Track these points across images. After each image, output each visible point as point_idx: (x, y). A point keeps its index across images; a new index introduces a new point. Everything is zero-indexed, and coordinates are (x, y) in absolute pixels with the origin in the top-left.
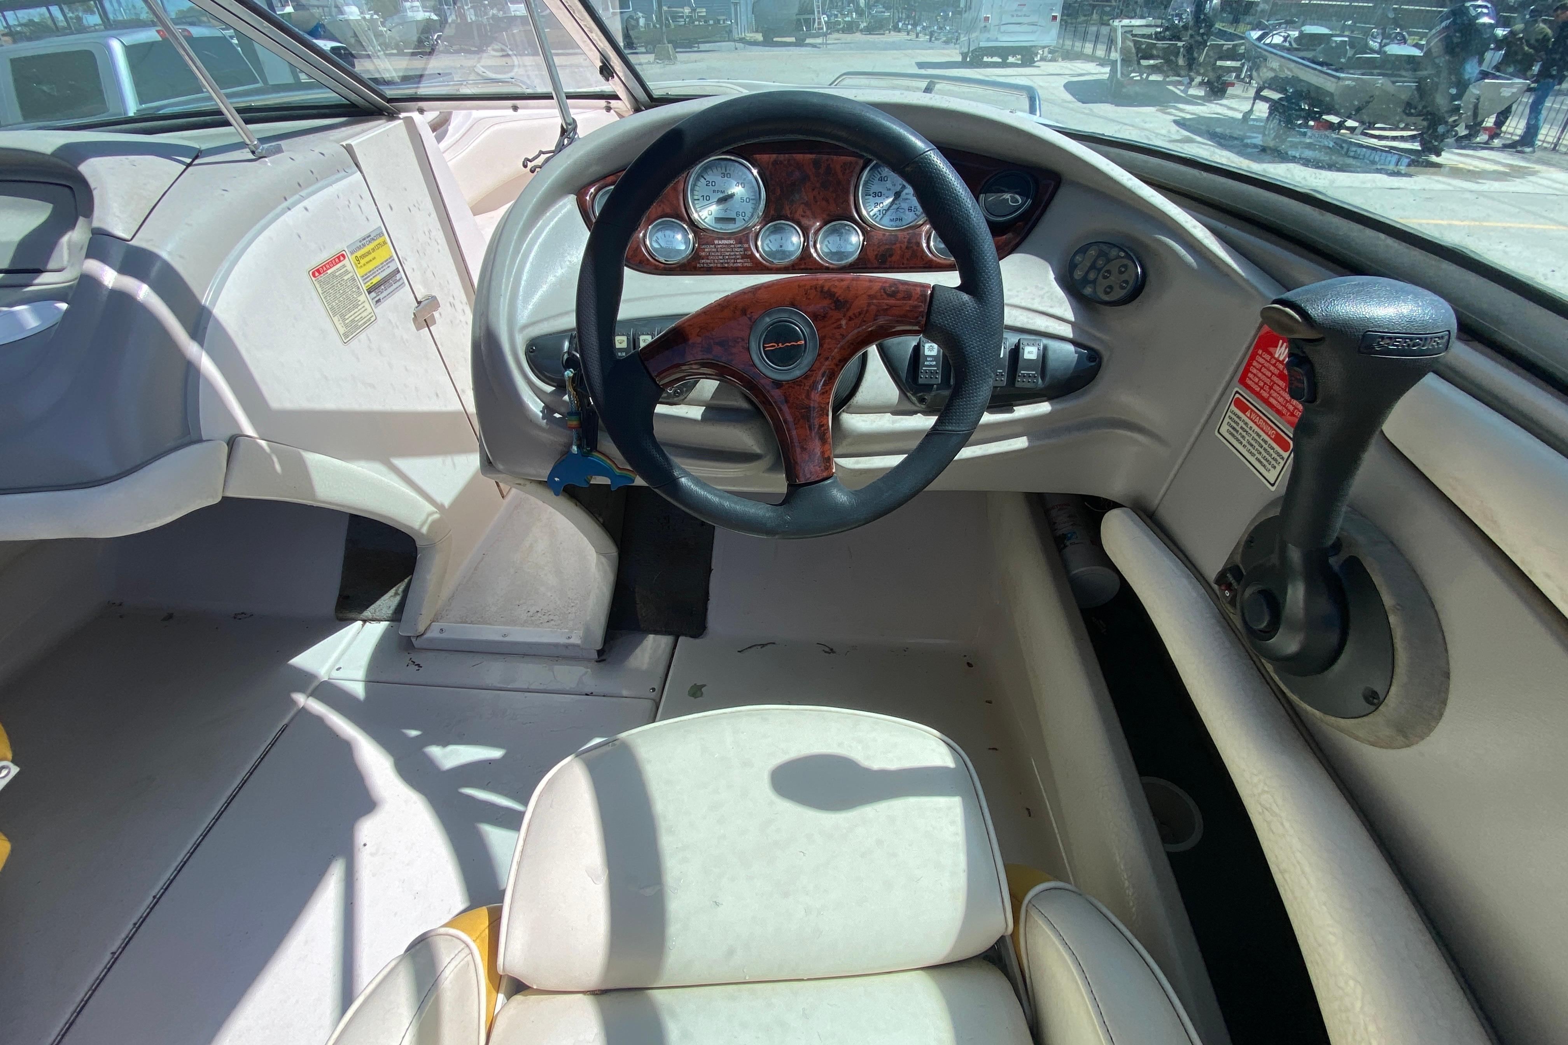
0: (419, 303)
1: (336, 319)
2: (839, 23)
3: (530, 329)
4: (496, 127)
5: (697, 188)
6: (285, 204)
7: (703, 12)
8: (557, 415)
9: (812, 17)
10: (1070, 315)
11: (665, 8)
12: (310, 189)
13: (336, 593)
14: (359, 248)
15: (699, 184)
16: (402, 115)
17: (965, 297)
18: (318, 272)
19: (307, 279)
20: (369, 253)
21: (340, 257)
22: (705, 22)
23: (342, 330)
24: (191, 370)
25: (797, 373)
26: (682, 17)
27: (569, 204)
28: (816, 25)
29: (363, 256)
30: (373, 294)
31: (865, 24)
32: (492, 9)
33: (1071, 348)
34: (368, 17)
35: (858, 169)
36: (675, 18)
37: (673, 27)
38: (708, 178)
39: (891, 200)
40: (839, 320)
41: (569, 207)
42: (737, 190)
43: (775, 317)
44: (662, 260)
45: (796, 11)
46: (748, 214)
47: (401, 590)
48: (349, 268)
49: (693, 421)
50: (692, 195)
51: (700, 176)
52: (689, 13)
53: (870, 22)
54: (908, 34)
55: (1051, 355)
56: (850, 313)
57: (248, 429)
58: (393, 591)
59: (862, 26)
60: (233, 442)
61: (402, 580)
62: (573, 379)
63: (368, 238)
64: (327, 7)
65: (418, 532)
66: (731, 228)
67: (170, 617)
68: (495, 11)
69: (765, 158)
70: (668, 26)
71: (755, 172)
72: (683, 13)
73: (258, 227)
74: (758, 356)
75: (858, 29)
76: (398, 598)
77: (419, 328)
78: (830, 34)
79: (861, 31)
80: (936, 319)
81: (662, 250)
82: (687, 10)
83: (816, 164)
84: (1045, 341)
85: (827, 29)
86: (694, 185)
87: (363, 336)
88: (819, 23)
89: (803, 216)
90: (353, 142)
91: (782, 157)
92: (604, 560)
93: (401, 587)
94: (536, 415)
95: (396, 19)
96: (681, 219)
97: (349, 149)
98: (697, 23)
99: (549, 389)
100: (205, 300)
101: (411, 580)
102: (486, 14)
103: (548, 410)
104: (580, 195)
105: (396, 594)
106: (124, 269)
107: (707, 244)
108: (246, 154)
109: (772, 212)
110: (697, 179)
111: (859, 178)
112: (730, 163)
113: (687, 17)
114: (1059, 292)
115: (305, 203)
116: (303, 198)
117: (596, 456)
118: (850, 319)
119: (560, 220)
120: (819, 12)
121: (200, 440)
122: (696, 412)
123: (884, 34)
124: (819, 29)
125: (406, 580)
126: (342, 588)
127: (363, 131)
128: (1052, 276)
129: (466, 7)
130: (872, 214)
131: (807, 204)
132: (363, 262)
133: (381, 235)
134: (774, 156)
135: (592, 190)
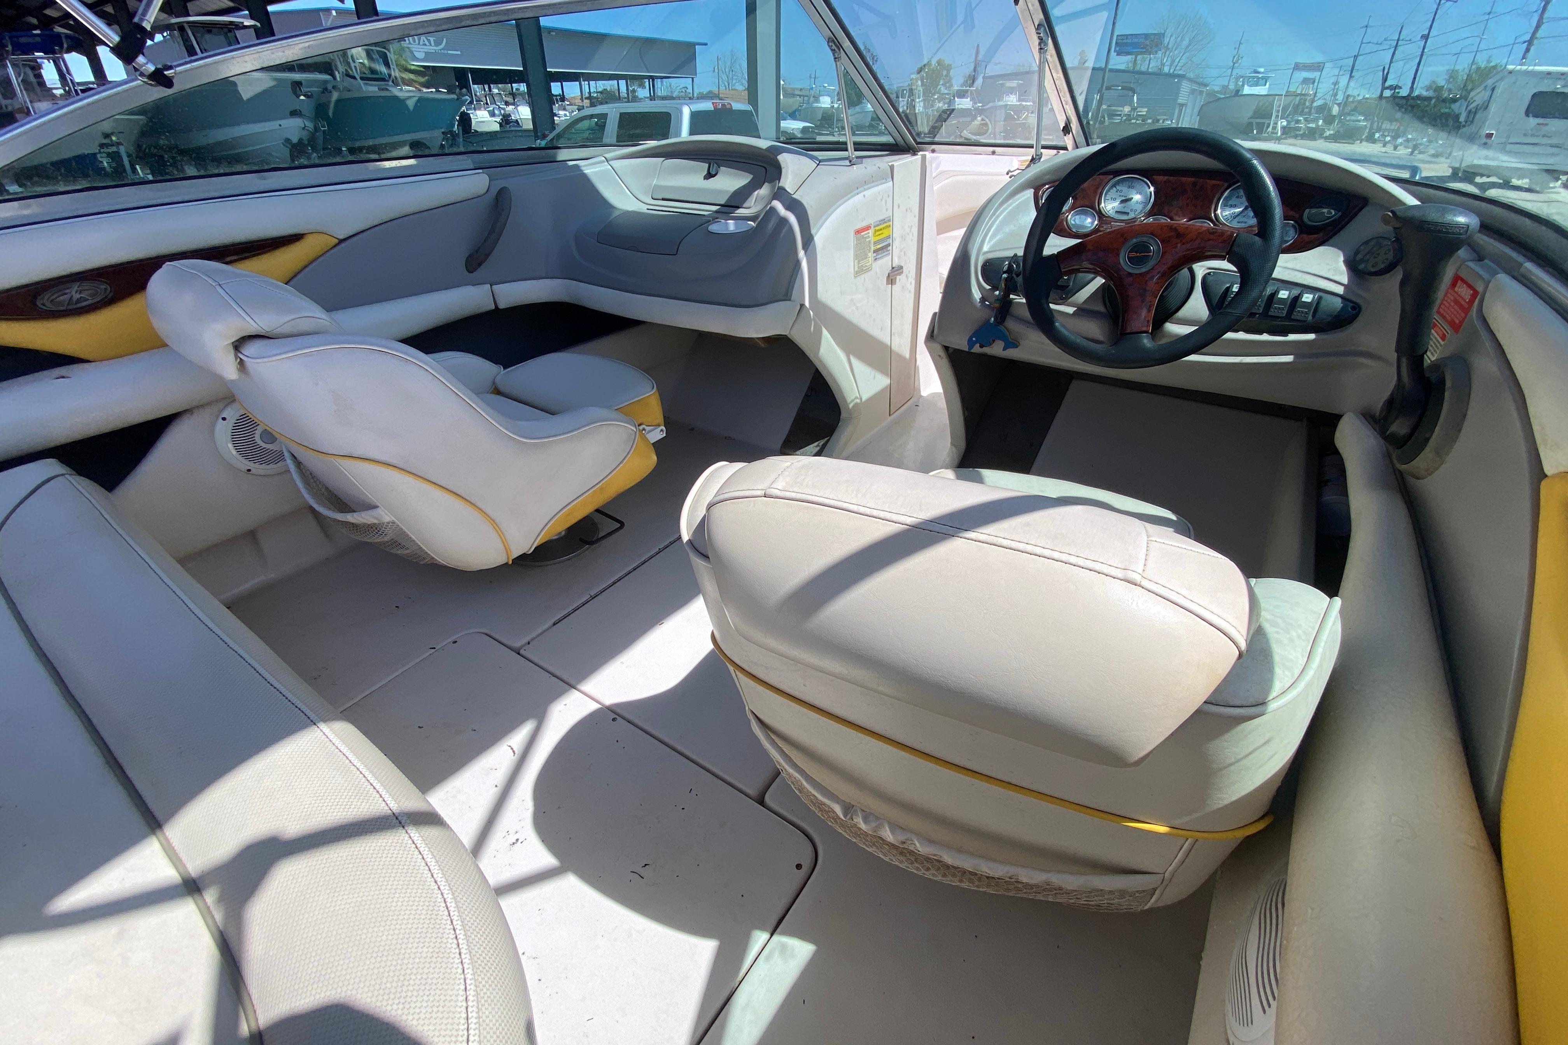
0: (893, 268)
1: (856, 261)
2: (1299, 129)
3: (989, 254)
4: (954, 178)
5: (1109, 193)
6: (856, 191)
7: (1144, 111)
8: (987, 303)
9: (1267, 122)
10: (1345, 280)
11: (1104, 107)
12: (869, 186)
13: (784, 437)
14: (878, 225)
15: (1112, 191)
16: (921, 153)
17: (1257, 238)
18: (858, 232)
19: (852, 234)
20: (881, 230)
21: (868, 228)
22: (1143, 121)
23: (856, 269)
24: (798, 264)
25: (1144, 270)
26: (1120, 115)
27: (1030, 193)
28: (1270, 129)
29: (879, 230)
30: (875, 254)
31: (1332, 132)
32: (939, 102)
33: (1339, 300)
34: (836, 106)
35: (1223, 188)
36: (1112, 115)
37: (1107, 123)
38: (1118, 187)
39: (1241, 209)
40: (1177, 244)
41: (1029, 195)
42: (1137, 197)
43: (1139, 239)
44: (1074, 230)
45: (1250, 114)
46: (1139, 211)
47: (822, 443)
48: (870, 235)
49: (1067, 314)
50: (1106, 194)
51: (1114, 186)
52: (1129, 112)
53: (1338, 131)
54: (1384, 146)
55: (1323, 304)
56: (1184, 241)
57: (807, 304)
58: (816, 444)
59: (1328, 133)
60: (802, 305)
61: (823, 438)
62: (1006, 279)
63: (883, 221)
64: (807, 96)
65: (847, 404)
66: (1125, 217)
67: (692, 429)
68: (941, 105)
69: (1159, 178)
70: (1102, 123)
71: (1152, 189)
72: (1121, 111)
73: (845, 198)
74: (1123, 260)
75: (1321, 136)
76: (818, 448)
77: (887, 284)
78: (1283, 139)
79: (1326, 138)
80: (1236, 249)
81: (1075, 225)
82: (1127, 109)
83: (1194, 184)
84: (1321, 294)
85: (1282, 134)
86: (1109, 191)
87: (863, 276)
88: (1274, 128)
89: (1176, 215)
90: (895, 164)
91: (1171, 178)
92: (954, 449)
93: (822, 442)
94: (976, 300)
95: (857, 109)
96: (1093, 208)
97: (892, 168)
98: (1133, 121)
99: (988, 287)
100: (813, 232)
101: (828, 440)
102: (932, 106)
103: (983, 300)
104: (1037, 190)
105: (818, 446)
106: (788, 208)
107: (1106, 224)
108: (847, 163)
109: (1155, 211)
110: (1112, 187)
111: (1222, 194)
112: (1135, 180)
113: (1126, 115)
114: (1343, 268)
115: (865, 193)
116: (865, 190)
117: (1002, 328)
118: (1184, 244)
119: (1020, 203)
120: (1277, 116)
121: (790, 300)
122: (1070, 310)
123: (1353, 144)
124: (1273, 133)
125: (826, 439)
126: (788, 436)
127: (899, 159)
128: (1342, 258)
129: (918, 100)
130: (1224, 214)
131: (1181, 208)
132: (877, 233)
133: (889, 221)
134: (1166, 178)
135: (1047, 186)
